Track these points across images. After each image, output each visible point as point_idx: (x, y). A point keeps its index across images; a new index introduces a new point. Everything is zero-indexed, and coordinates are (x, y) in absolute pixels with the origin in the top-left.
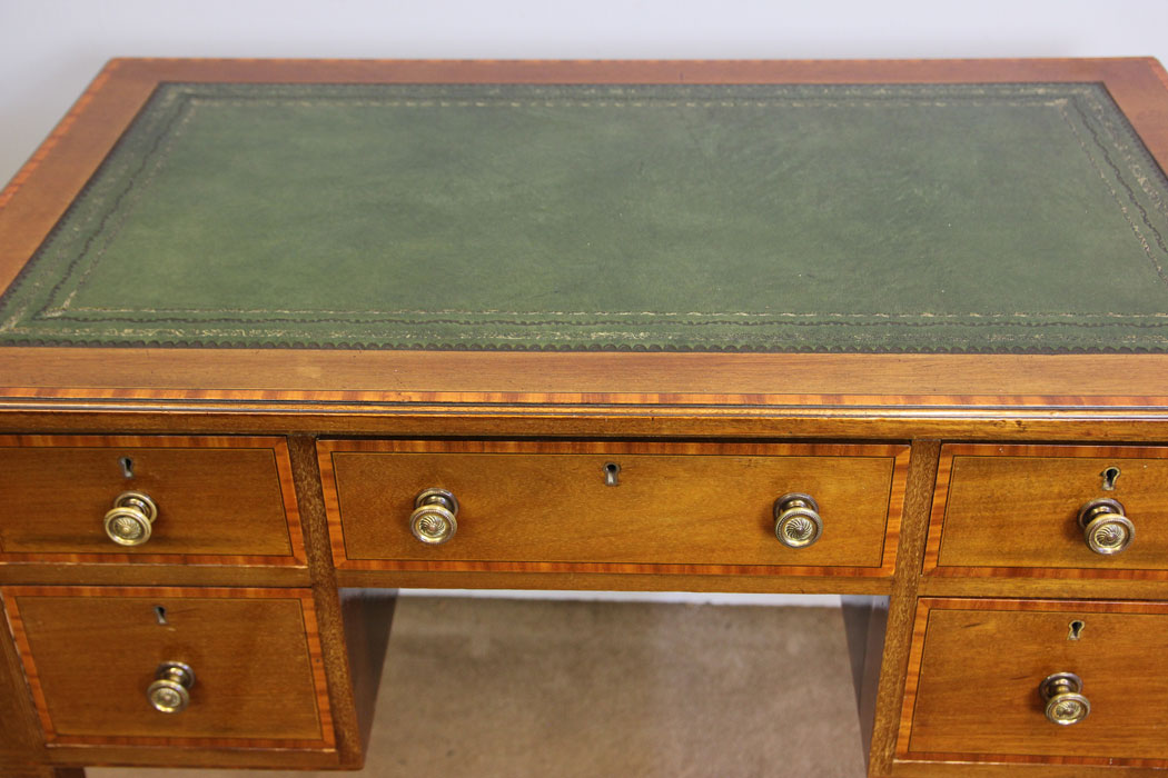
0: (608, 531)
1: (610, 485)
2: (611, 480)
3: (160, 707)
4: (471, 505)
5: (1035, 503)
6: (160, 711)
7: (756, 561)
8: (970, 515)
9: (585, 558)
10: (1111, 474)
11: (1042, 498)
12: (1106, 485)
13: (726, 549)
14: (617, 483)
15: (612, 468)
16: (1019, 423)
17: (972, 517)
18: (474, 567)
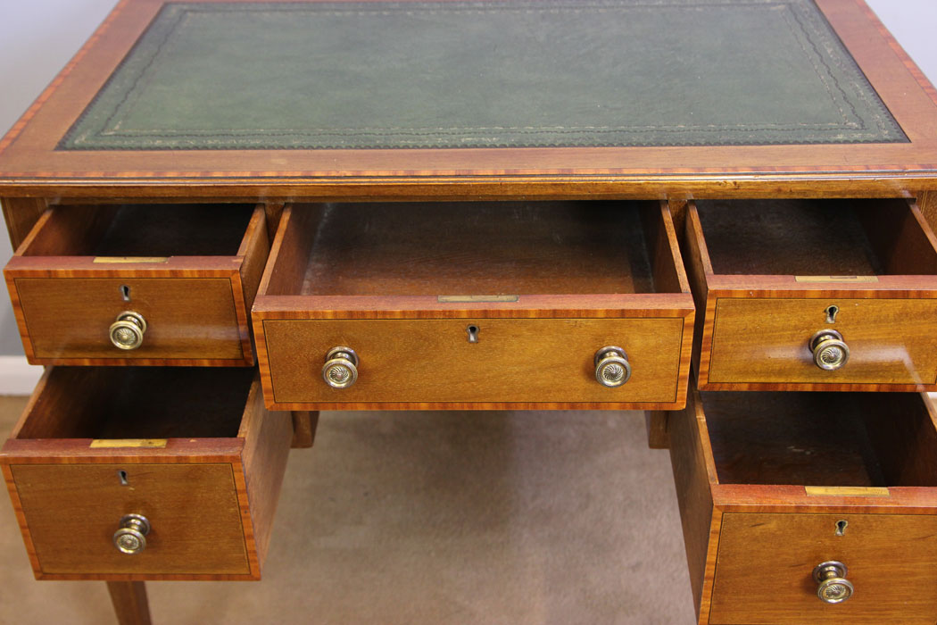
0: (471, 377)
1: (472, 342)
2: (472, 338)
3: (123, 549)
4: (369, 360)
5: (777, 334)
6: (123, 553)
7: (582, 399)
8: (730, 343)
9: (454, 398)
10: (832, 311)
11: (783, 330)
12: (829, 320)
13: (559, 391)
14: (478, 340)
15: (473, 329)
16: (735, 183)
17: (732, 345)
18: (371, 407)
